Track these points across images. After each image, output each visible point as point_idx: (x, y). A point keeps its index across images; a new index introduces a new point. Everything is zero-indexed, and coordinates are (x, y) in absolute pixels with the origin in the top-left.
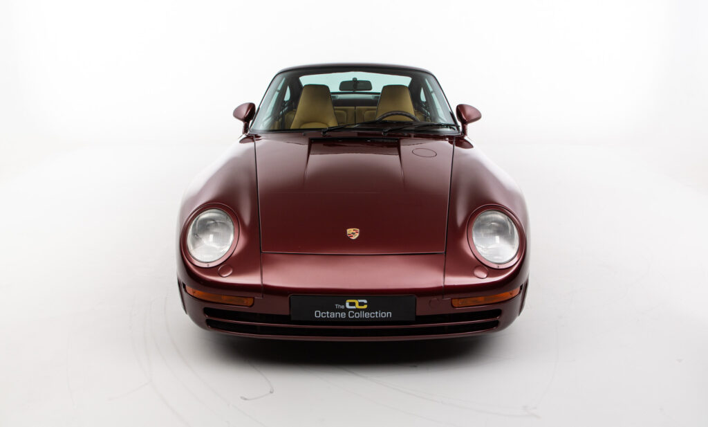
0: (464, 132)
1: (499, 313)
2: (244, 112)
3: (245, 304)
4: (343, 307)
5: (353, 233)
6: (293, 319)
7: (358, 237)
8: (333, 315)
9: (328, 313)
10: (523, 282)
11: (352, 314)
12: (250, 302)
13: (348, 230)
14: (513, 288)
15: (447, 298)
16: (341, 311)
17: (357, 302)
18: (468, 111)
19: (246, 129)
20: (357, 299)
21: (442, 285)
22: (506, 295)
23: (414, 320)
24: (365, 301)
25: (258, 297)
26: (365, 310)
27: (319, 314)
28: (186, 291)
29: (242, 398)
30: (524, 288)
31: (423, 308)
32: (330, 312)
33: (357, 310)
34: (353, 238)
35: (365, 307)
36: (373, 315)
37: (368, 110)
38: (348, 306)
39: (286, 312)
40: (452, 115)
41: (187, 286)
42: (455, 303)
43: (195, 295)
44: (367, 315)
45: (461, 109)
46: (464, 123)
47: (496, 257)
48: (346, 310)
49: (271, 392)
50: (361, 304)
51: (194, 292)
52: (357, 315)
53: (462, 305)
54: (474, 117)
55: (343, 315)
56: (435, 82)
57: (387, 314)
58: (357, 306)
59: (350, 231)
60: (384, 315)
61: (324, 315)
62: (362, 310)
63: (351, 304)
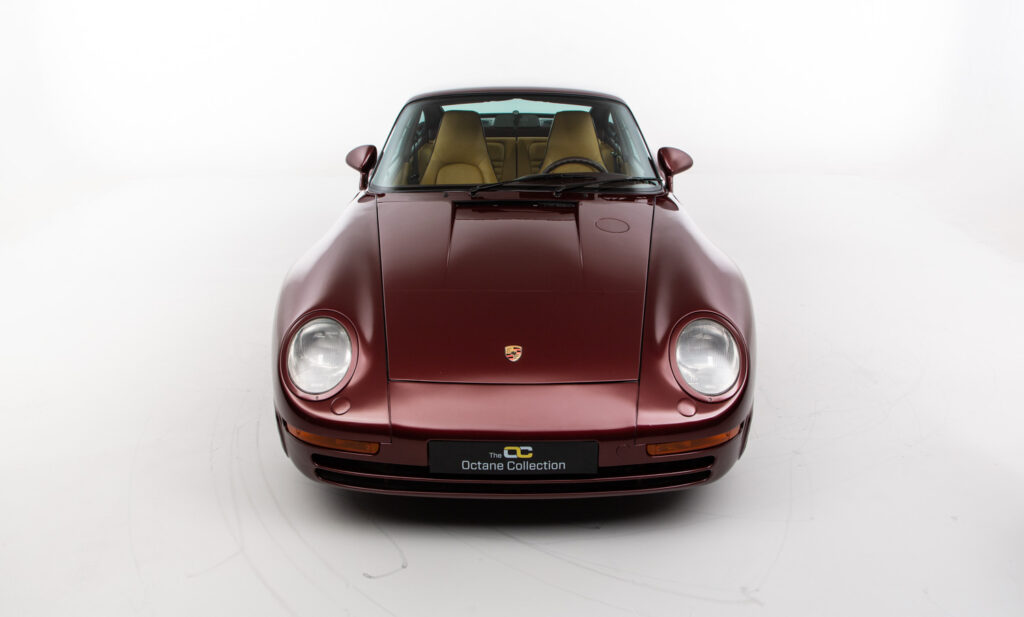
0: (668, 187)
1: (711, 460)
2: (362, 157)
3: (366, 451)
4: (499, 456)
5: (513, 352)
6: (432, 471)
7: (520, 359)
8: (487, 467)
9: (479, 463)
10: (744, 418)
11: (511, 466)
12: (375, 447)
13: (506, 348)
14: (730, 427)
15: (640, 444)
16: (497, 461)
17: (518, 450)
18: (674, 156)
19: (364, 184)
20: (519, 446)
21: (635, 425)
22: (722, 437)
23: (595, 471)
24: (530, 449)
25: (385, 442)
26: (530, 460)
27: (468, 465)
28: (287, 429)
29: (364, 575)
30: (746, 425)
31: (608, 456)
32: (482, 462)
33: (519, 460)
34: (514, 360)
35: (530, 455)
36: (540, 466)
37: (535, 141)
38: (506, 455)
39: (424, 463)
40: (651, 162)
41: (289, 425)
42: (652, 449)
43: (300, 437)
44: (532, 467)
45: (664, 153)
46: (669, 174)
47: (707, 387)
48: (504, 460)
49: (404, 567)
50: (523, 452)
51: (299, 433)
52: (519, 467)
53: (659, 452)
54: (684, 163)
55: (499, 467)
56: (629, 114)
57: (558, 466)
58: (519, 455)
59: (509, 349)
60: (555, 466)
61: (474, 466)
62: (526, 460)
63: (511, 452)
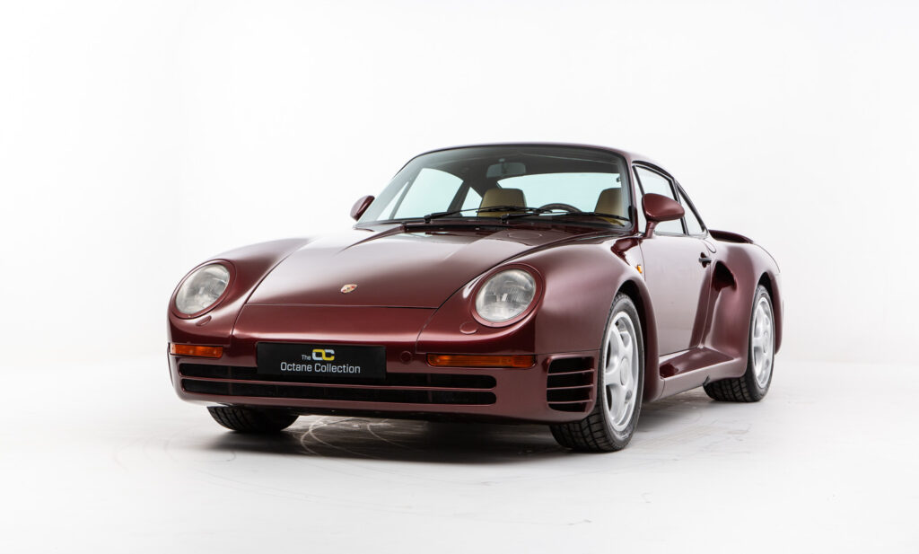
3: (215, 356)
4: (309, 358)
6: (259, 371)
8: (299, 368)
9: (294, 365)
11: (318, 367)
12: (219, 353)
15: (421, 352)
16: (307, 362)
17: (323, 352)
20: (324, 349)
21: (418, 336)
23: (385, 377)
24: (332, 352)
25: (227, 345)
26: (333, 363)
27: (286, 367)
31: (393, 367)
32: (296, 363)
33: (324, 363)
35: (332, 358)
36: (340, 369)
38: (315, 358)
39: (254, 365)
42: (433, 359)
43: (176, 353)
44: (334, 369)
48: (312, 362)
50: (328, 355)
51: (175, 350)
52: (324, 369)
53: (439, 363)
55: (309, 368)
57: (356, 369)
58: (324, 358)
59: (346, 287)
60: (352, 370)
61: (290, 367)
62: (329, 362)
63: (319, 355)
